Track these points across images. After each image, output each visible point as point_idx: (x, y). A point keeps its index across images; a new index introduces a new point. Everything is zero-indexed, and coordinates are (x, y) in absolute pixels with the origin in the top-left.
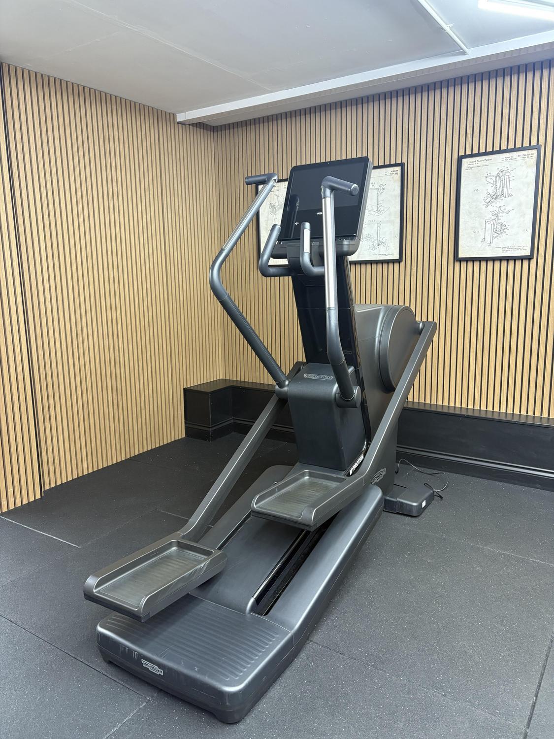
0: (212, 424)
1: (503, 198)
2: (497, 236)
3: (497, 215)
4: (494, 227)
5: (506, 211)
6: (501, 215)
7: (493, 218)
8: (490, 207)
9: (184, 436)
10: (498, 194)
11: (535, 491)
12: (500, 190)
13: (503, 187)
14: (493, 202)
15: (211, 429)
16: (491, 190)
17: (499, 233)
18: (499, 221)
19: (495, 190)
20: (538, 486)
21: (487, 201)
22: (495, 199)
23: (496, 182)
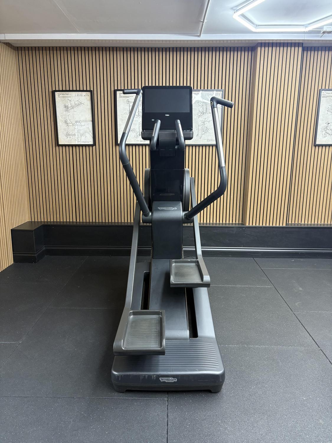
0: (36, 252)
1: (206, 114)
2: (204, 134)
3: (204, 122)
4: (202, 128)
5: (208, 121)
6: (206, 122)
7: (202, 124)
8: (200, 118)
9: (13, 263)
10: (204, 112)
11: (230, 258)
12: (205, 110)
13: (207, 108)
14: (202, 116)
15: (36, 255)
16: (201, 110)
17: (205, 132)
18: (205, 126)
19: (203, 110)
20: (230, 256)
21: (199, 115)
22: (203, 114)
23: (203, 105)
